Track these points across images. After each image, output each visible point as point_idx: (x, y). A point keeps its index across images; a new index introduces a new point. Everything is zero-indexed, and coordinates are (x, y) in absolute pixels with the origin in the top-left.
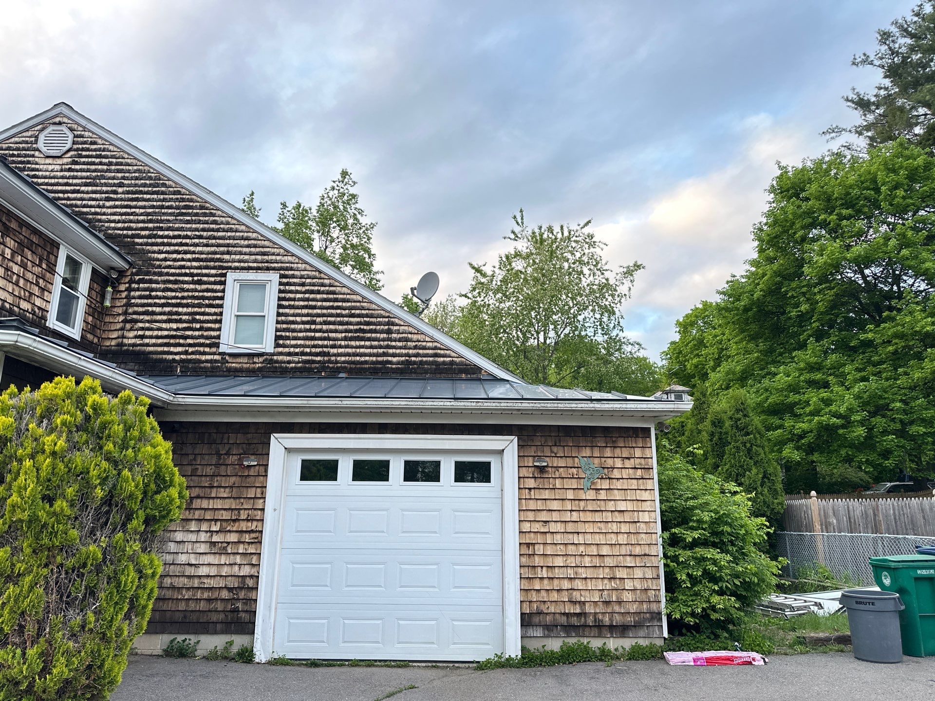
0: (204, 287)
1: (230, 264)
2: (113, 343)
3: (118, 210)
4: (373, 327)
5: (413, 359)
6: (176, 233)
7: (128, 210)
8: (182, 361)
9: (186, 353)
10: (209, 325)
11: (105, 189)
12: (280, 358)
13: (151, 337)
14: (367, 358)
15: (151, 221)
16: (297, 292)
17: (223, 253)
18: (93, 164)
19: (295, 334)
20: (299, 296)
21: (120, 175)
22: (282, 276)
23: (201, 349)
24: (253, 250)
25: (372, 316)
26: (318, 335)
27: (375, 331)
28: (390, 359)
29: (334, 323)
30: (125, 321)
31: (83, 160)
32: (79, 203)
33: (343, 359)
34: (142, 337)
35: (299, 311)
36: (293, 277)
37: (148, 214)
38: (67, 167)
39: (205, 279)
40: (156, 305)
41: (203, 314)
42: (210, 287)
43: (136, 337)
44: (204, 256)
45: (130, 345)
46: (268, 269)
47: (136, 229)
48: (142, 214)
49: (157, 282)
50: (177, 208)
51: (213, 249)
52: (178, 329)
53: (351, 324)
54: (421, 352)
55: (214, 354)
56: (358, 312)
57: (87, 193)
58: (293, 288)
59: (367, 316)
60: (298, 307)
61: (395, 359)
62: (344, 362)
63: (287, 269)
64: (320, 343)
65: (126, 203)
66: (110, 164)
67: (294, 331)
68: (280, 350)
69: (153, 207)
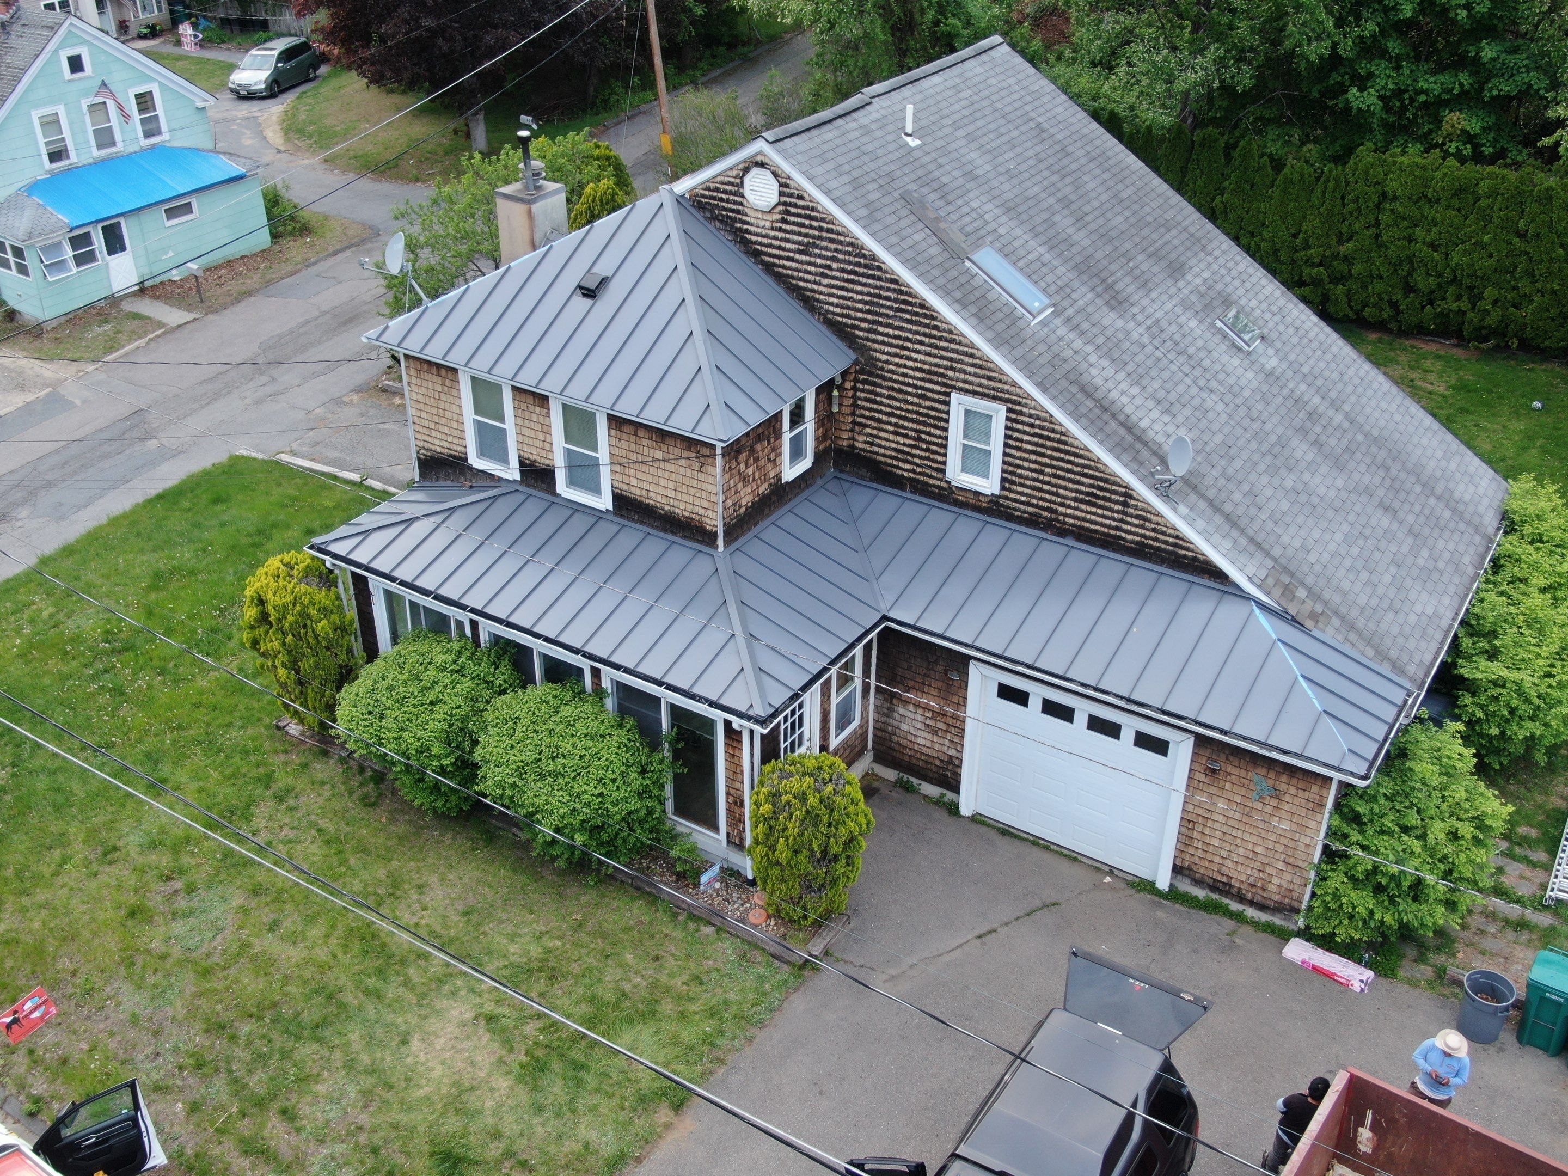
0: (928, 403)
1: (954, 383)
2: (845, 443)
3: (835, 291)
4: (1108, 495)
5: (1150, 542)
6: (897, 332)
7: (845, 294)
8: (911, 479)
9: (914, 471)
10: (935, 448)
11: (819, 261)
12: (1006, 502)
13: (880, 446)
14: (1098, 528)
15: (869, 312)
16: (1025, 433)
17: (946, 368)
18: (802, 225)
19: (1022, 481)
20: (1026, 438)
21: (833, 246)
22: (1010, 410)
23: (928, 472)
24: (978, 371)
25: (1106, 481)
26: (1046, 487)
27: (1109, 500)
28: (1123, 535)
29: (1064, 479)
30: (854, 423)
31: (792, 219)
32: (795, 274)
33: (1071, 521)
34: (872, 444)
35: (1026, 456)
36: (1021, 413)
37: (866, 303)
38: (779, 225)
39: (929, 394)
40: (881, 412)
41: (929, 434)
42: (935, 405)
43: (866, 442)
44: (927, 367)
45: (861, 449)
46: (994, 398)
47: (856, 319)
48: (860, 301)
49: (880, 386)
50: (896, 301)
51: (936, 361)
52: (904, 444)
53: (1082, 484)
54: (1160, 536)
55: (941, 480)
56: (1091, 472)
57: (802, 262)
58: (1020, 427)
59: (1100, 479)
60: (1025, 451)
61: (1130, 537)
62: (1073, 525)
63: (1014, 402)
64: (1048, 496)
65: (842, 284)
66: (821, 229)
67: (1020, 476)
68: (1007, 493)
69: (869, 294)
